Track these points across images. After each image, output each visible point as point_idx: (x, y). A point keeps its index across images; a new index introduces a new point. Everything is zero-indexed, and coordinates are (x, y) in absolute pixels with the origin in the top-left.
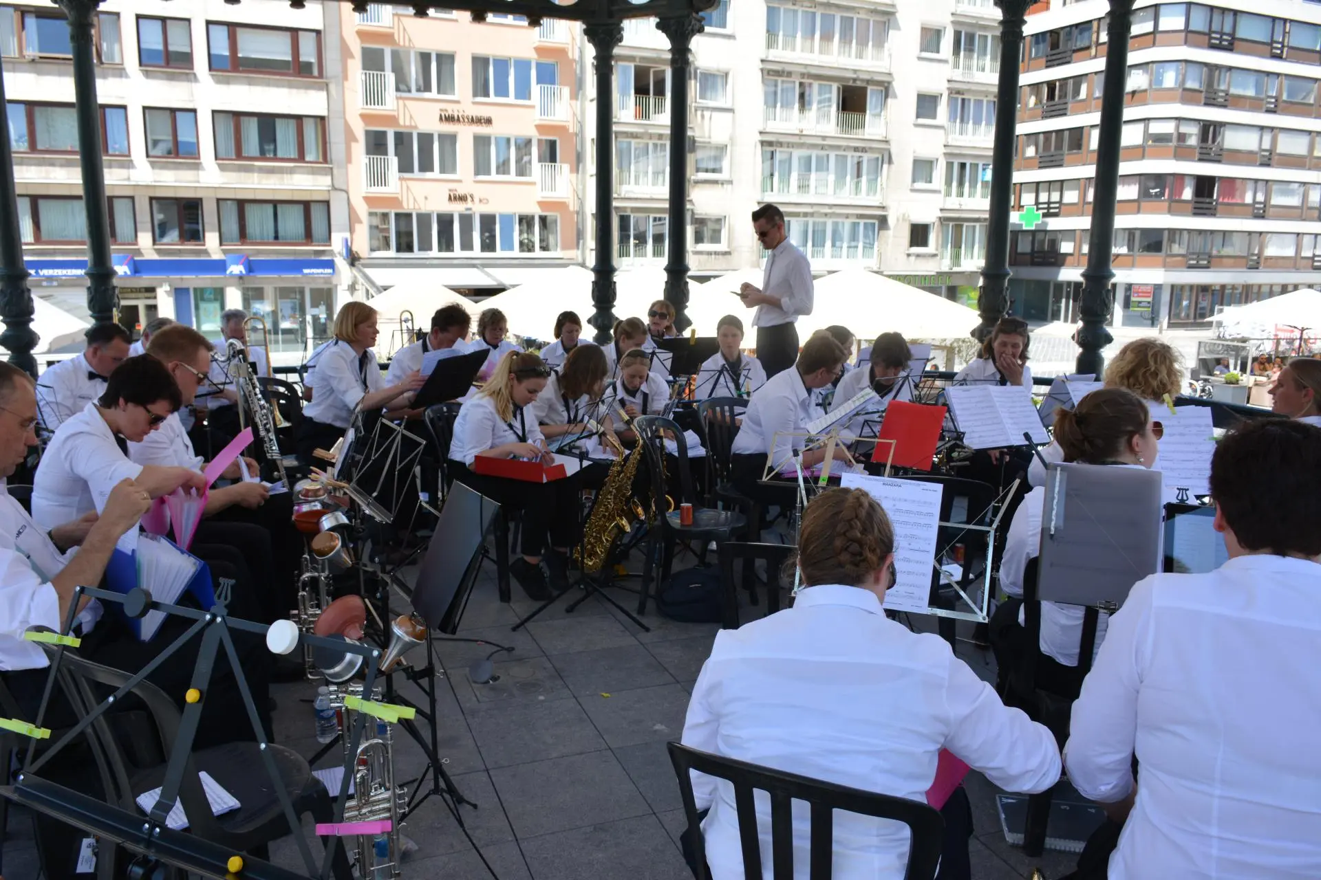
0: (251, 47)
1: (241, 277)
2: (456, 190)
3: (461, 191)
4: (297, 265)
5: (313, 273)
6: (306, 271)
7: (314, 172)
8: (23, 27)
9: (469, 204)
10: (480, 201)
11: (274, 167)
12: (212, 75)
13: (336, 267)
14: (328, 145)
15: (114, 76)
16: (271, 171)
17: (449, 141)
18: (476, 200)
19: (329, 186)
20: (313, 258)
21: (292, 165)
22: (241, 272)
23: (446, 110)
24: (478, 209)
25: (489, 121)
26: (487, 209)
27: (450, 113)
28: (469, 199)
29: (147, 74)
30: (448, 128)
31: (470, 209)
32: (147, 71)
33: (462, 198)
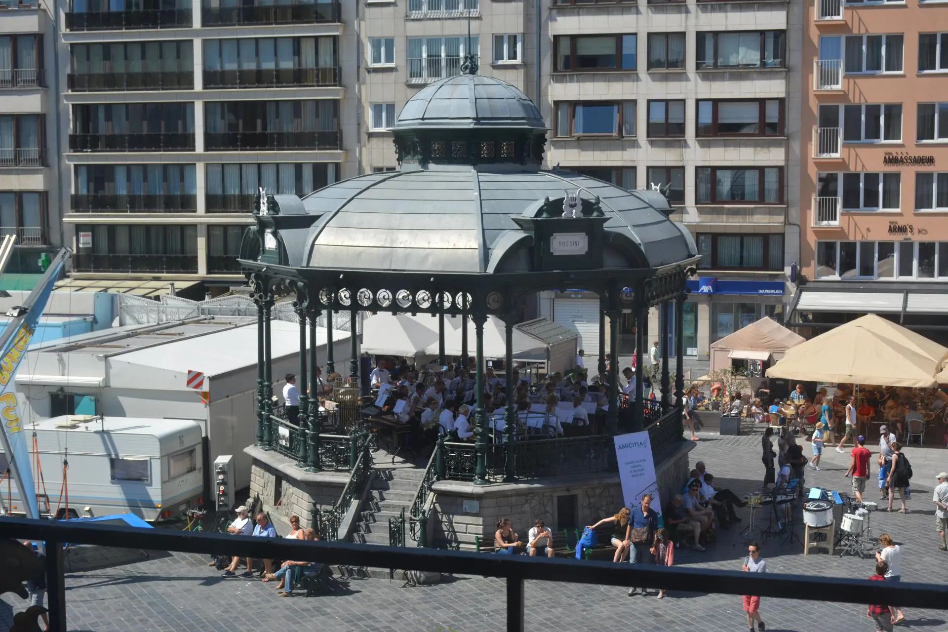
0: (728, 116)
1: (709, 295)
2: (896, 223)
3: (901, 222)
4: (754, 286)
5: (767, 294)
6: (760, 291)
7: (771, 212)
8: (574, 116)
9: (909, 235)
10: (920, 232)
11: (739, 208)
12: (698, 141)
13: (786, 288)
14: (785, 188)
15: (629, 147)
16: (736, 212)
17: (892, 180)
18: (915, 231)
19: (782, 223)
20: (768, 281)
21: (753, 206)
22: (709, 291)
23: (891, 154)
24: (917, 238)
25: (931, 160)
26: (926, 238)
27: (895, 155)
28: (909, 229)
29: (652, 144)
30: (892, 169)
31: (909, 239)
32: (652, 141)
33: (902, 230)
